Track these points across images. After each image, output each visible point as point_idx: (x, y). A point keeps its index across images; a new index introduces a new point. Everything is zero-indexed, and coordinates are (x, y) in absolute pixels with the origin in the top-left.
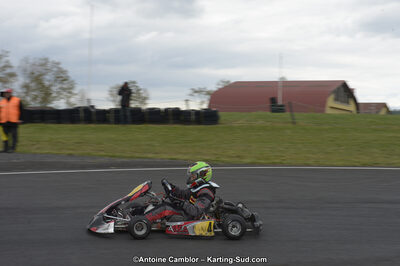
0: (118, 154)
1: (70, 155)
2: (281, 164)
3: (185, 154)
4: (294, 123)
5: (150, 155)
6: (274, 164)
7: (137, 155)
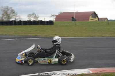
0: (20, 34)
1: (6, 35)
2: (67, 37)
3: (40, 34)
4: (75, 24)
5: (29, 35)
6: (65, 37)
7: (26, 34)
